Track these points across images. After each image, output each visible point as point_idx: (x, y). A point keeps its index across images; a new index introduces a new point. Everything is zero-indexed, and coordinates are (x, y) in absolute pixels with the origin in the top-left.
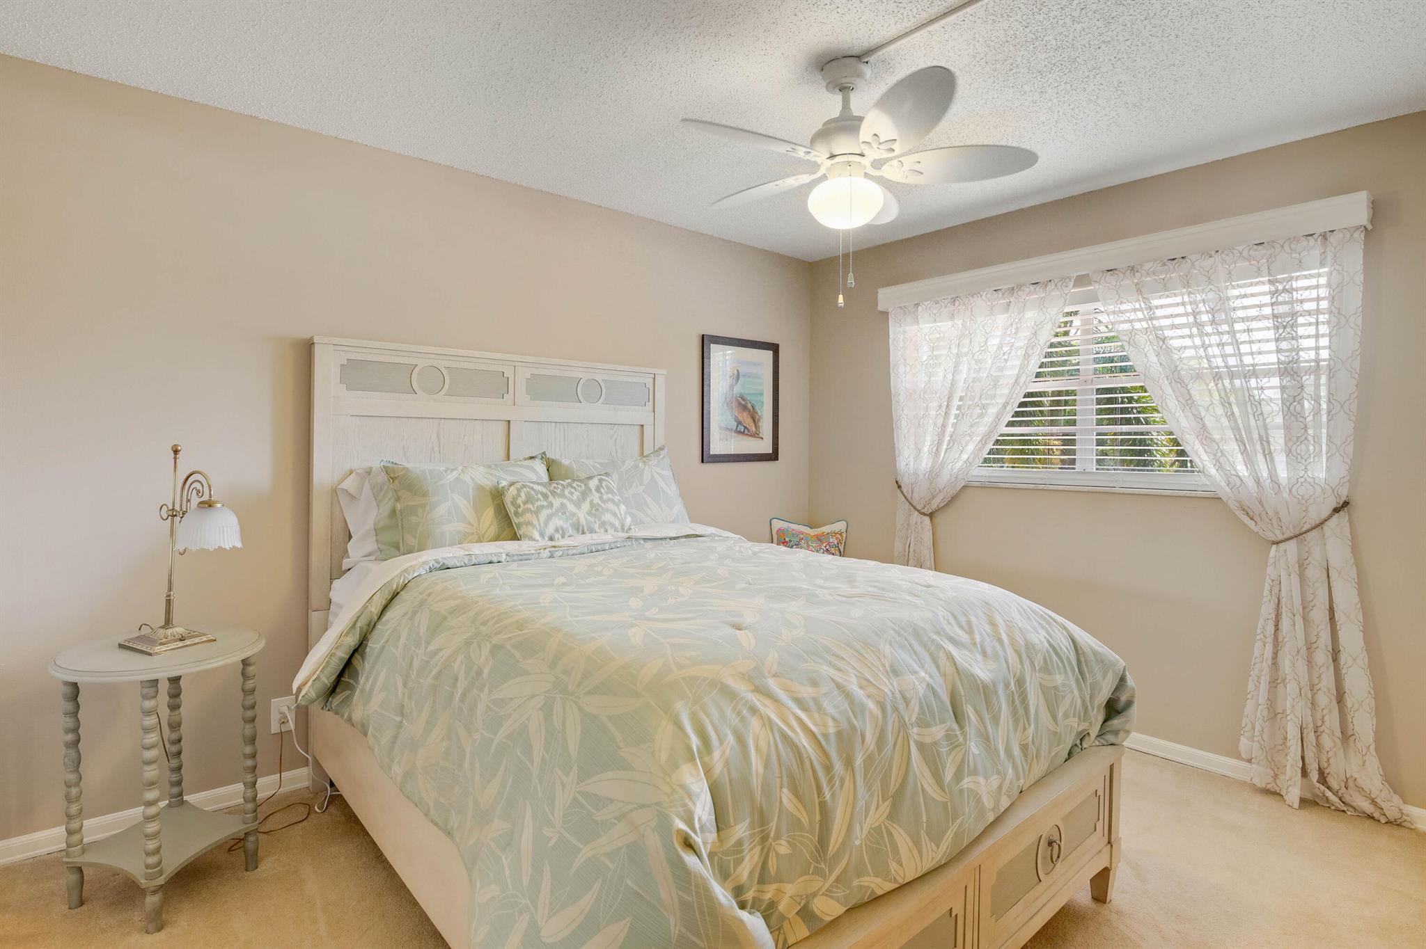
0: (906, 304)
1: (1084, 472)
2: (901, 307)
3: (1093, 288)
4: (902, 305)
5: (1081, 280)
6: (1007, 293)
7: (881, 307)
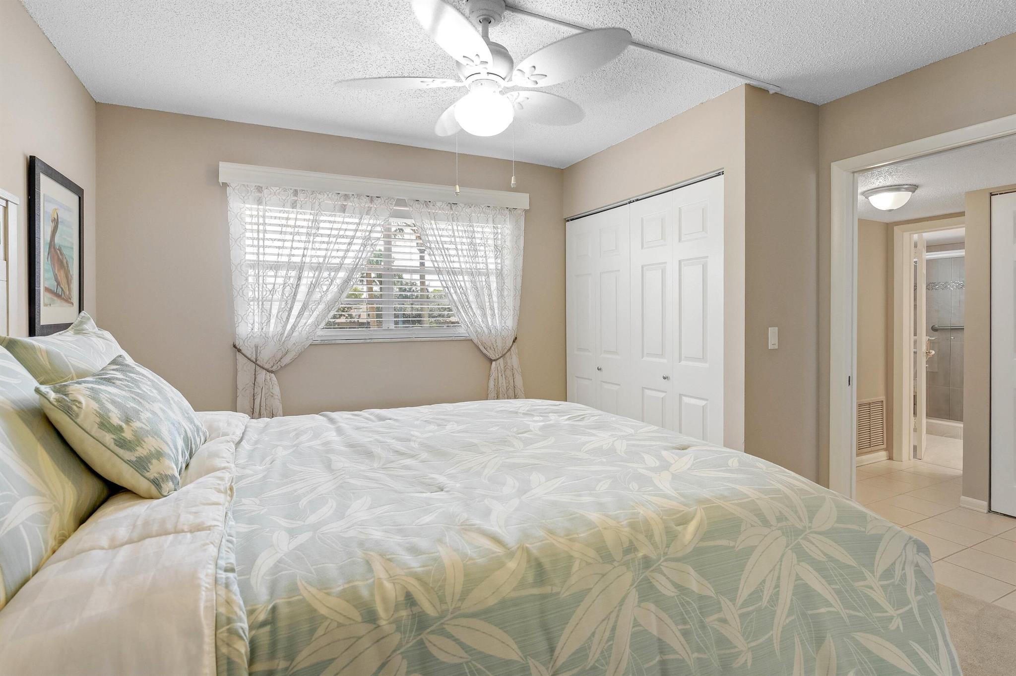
0: (248, 184)
1: (388, 329)
2: (244, 185)
3: (408, 209)
4: (246, 184)
5: (400, 202)
6: (342, 197)
7: (222, 179)
